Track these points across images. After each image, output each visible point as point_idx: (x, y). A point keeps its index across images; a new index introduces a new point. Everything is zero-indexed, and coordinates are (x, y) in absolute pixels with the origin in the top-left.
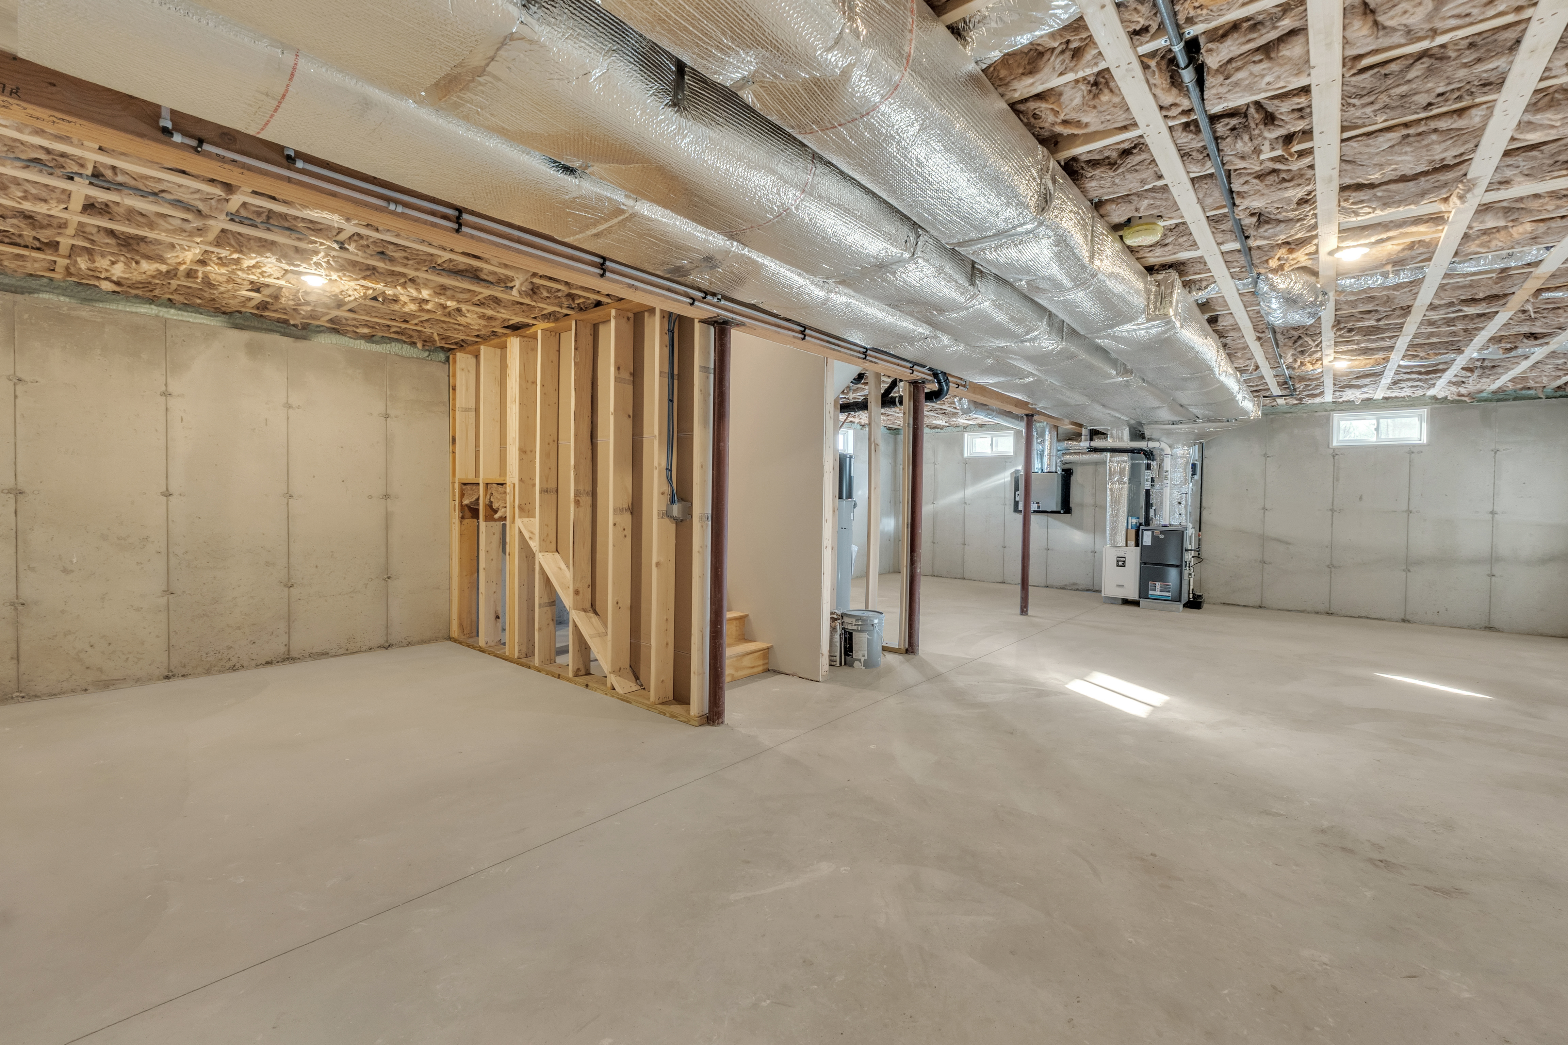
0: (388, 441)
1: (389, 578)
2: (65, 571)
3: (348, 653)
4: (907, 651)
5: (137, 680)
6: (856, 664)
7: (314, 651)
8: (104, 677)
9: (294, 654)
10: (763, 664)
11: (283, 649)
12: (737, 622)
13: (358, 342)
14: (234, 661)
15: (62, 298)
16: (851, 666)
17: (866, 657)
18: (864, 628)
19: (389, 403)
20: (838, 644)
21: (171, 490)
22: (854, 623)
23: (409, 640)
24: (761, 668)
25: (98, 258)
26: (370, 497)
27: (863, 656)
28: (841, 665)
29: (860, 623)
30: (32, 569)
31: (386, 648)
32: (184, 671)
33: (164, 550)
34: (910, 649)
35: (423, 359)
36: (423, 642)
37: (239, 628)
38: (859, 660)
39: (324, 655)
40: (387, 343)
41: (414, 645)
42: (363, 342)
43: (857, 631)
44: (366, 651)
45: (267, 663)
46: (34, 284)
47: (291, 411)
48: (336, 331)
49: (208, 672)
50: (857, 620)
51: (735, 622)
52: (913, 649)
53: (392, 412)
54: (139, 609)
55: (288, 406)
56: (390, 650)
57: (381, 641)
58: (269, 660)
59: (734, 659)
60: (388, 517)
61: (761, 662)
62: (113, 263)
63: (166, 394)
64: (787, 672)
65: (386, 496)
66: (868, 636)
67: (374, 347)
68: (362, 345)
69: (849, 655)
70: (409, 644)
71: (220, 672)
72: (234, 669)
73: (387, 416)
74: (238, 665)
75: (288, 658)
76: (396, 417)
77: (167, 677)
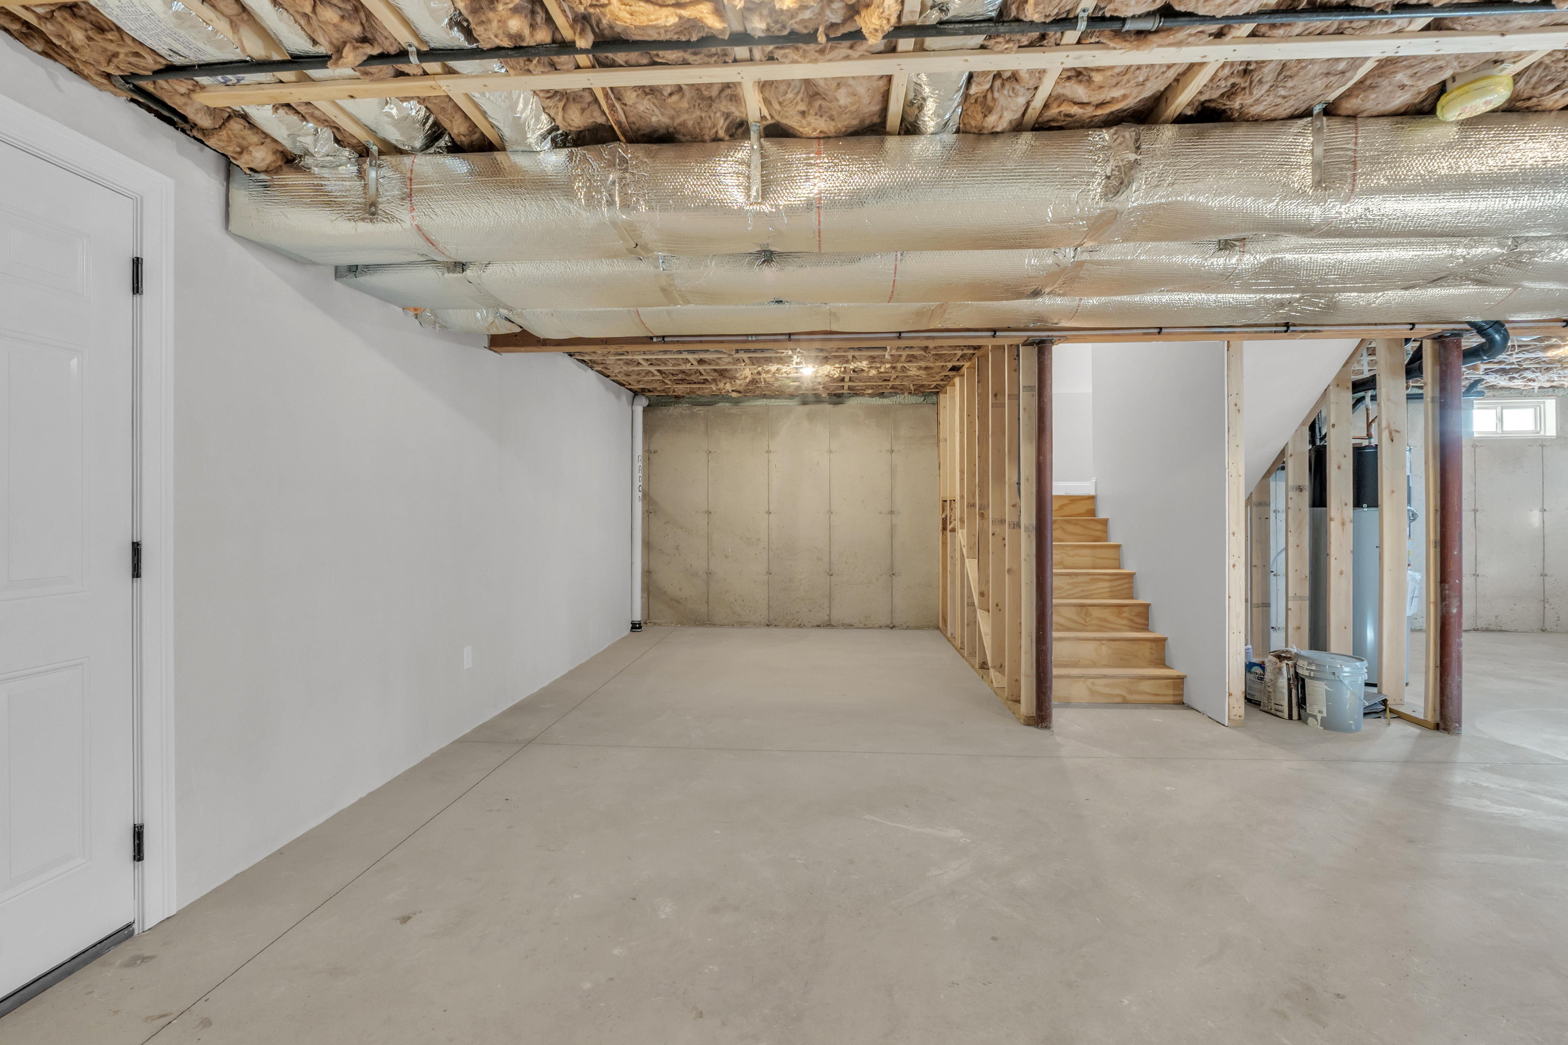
0: (893, 470)
1: (893, 574)
2: (726, 556)
3: (866, 627)
4: (1437, 727)
5: (755, 624)
6: (1311, 720)
7: (845, 622)
8: (740, 620)
9: (833, 623)
10: (1174, 695)
11: (827, 618)
12: (1154, 645)
13: (874, 399)
14: (800, 621)
15: (727, 404)
16: (1306, 723)
17: (1325, 715)
18: (1318, 675)
19: (893, 442)
20: (1286, 691)
21: (770, 511)
22: (1306, 666)
23: (908, 624)
24: (1170, 699)
25: (719, 383)
26: (881, 513)
27: (1320, 712)
28: (1290, 717)
29: (1314, 668)
30: (713, 555)
31: (892, 628)
32: (776, 623)
33: (767, 547)
34: (1441, 725)
35: (920, 403)
36: (918, 628)
37: (803, 600)
38: (1315, 717)
39: (851, 626)
40: (893, 396)
41: (911, 629)
42: (878, 398)
43: (1310, 677)
44: (877, 628)
45: (818, 626)
46: (716, 399)
47: (831, 455)
48: (856, 395)
49: (787, 626)
50: (1309, 664)
51: (1149, 644)
52: (1446, 725)
53: (895, 449)
54: (755, 582)
55: (830, 452)
56: (893, 631)
57: (888, 622)
58: (819, 624)
59: (1126, 680)
60: (893, 528)
61: (1171, 692)
62: (725, 384)
63: (768, 452)
64: (1199, 709)
65: (892, 512)
66: (1326, 687)
67: (886, 401)
68: (877, 401)
69: (1302, 708)
70: (908, 628)
71: (793, 627)
72: (800, 626)
73: (892, 451)
74: (802, 624)
75: (829, 625)
76: (899, 451)
77: (768, 625)
